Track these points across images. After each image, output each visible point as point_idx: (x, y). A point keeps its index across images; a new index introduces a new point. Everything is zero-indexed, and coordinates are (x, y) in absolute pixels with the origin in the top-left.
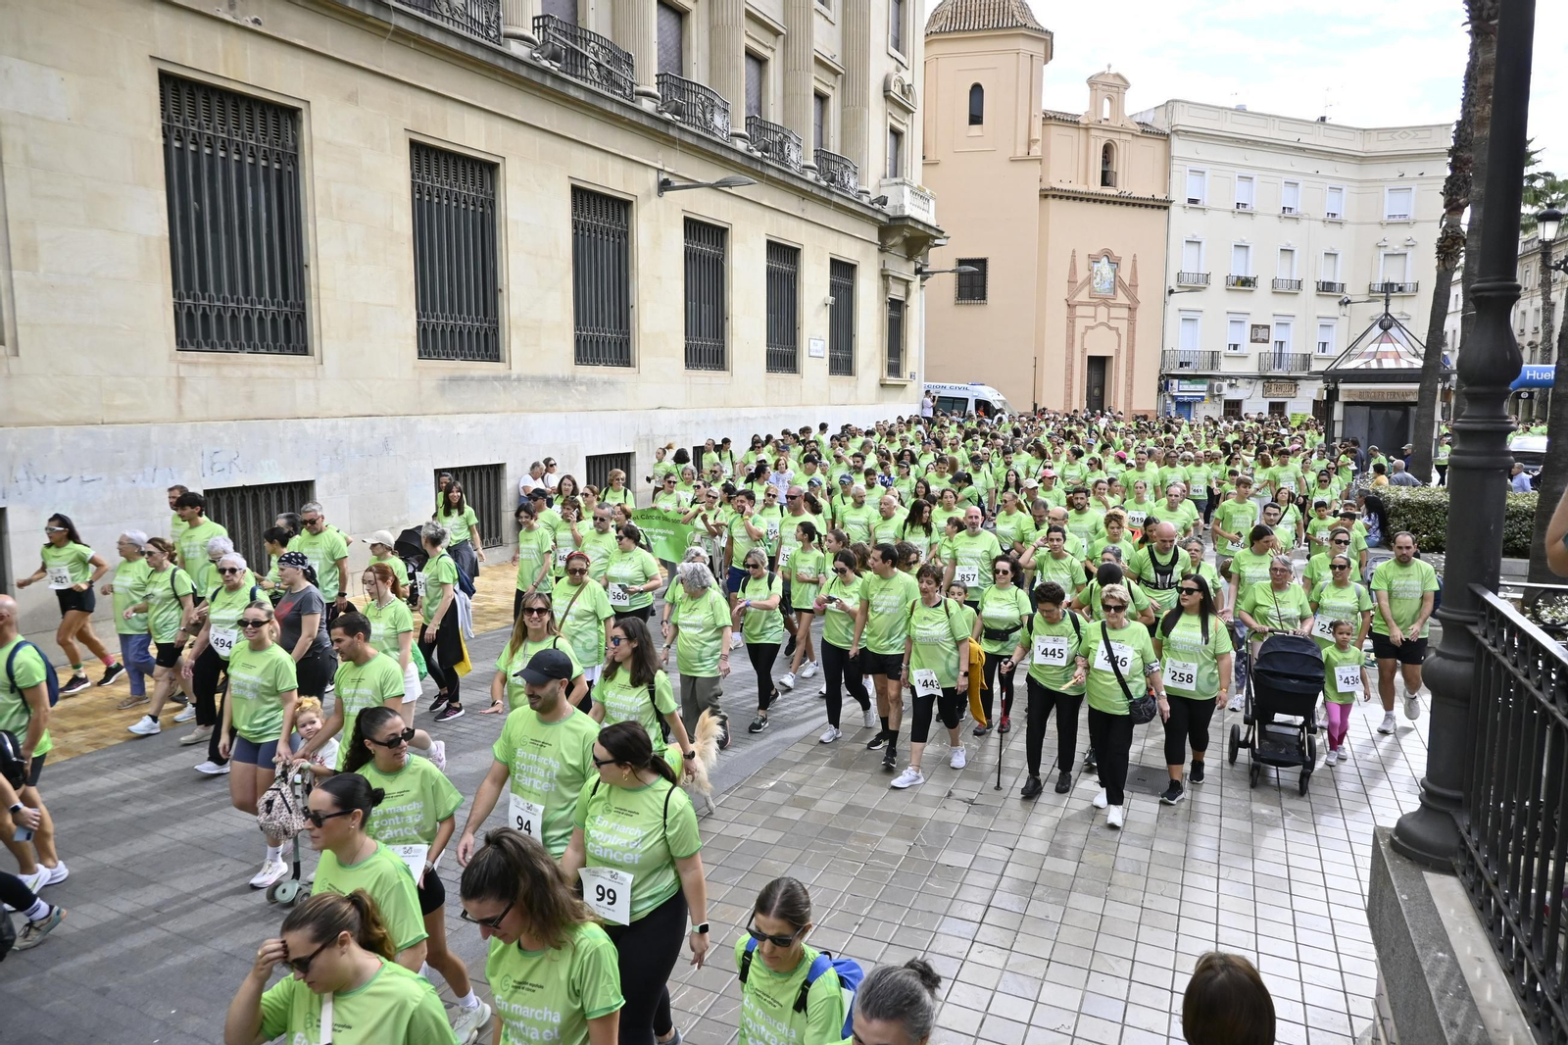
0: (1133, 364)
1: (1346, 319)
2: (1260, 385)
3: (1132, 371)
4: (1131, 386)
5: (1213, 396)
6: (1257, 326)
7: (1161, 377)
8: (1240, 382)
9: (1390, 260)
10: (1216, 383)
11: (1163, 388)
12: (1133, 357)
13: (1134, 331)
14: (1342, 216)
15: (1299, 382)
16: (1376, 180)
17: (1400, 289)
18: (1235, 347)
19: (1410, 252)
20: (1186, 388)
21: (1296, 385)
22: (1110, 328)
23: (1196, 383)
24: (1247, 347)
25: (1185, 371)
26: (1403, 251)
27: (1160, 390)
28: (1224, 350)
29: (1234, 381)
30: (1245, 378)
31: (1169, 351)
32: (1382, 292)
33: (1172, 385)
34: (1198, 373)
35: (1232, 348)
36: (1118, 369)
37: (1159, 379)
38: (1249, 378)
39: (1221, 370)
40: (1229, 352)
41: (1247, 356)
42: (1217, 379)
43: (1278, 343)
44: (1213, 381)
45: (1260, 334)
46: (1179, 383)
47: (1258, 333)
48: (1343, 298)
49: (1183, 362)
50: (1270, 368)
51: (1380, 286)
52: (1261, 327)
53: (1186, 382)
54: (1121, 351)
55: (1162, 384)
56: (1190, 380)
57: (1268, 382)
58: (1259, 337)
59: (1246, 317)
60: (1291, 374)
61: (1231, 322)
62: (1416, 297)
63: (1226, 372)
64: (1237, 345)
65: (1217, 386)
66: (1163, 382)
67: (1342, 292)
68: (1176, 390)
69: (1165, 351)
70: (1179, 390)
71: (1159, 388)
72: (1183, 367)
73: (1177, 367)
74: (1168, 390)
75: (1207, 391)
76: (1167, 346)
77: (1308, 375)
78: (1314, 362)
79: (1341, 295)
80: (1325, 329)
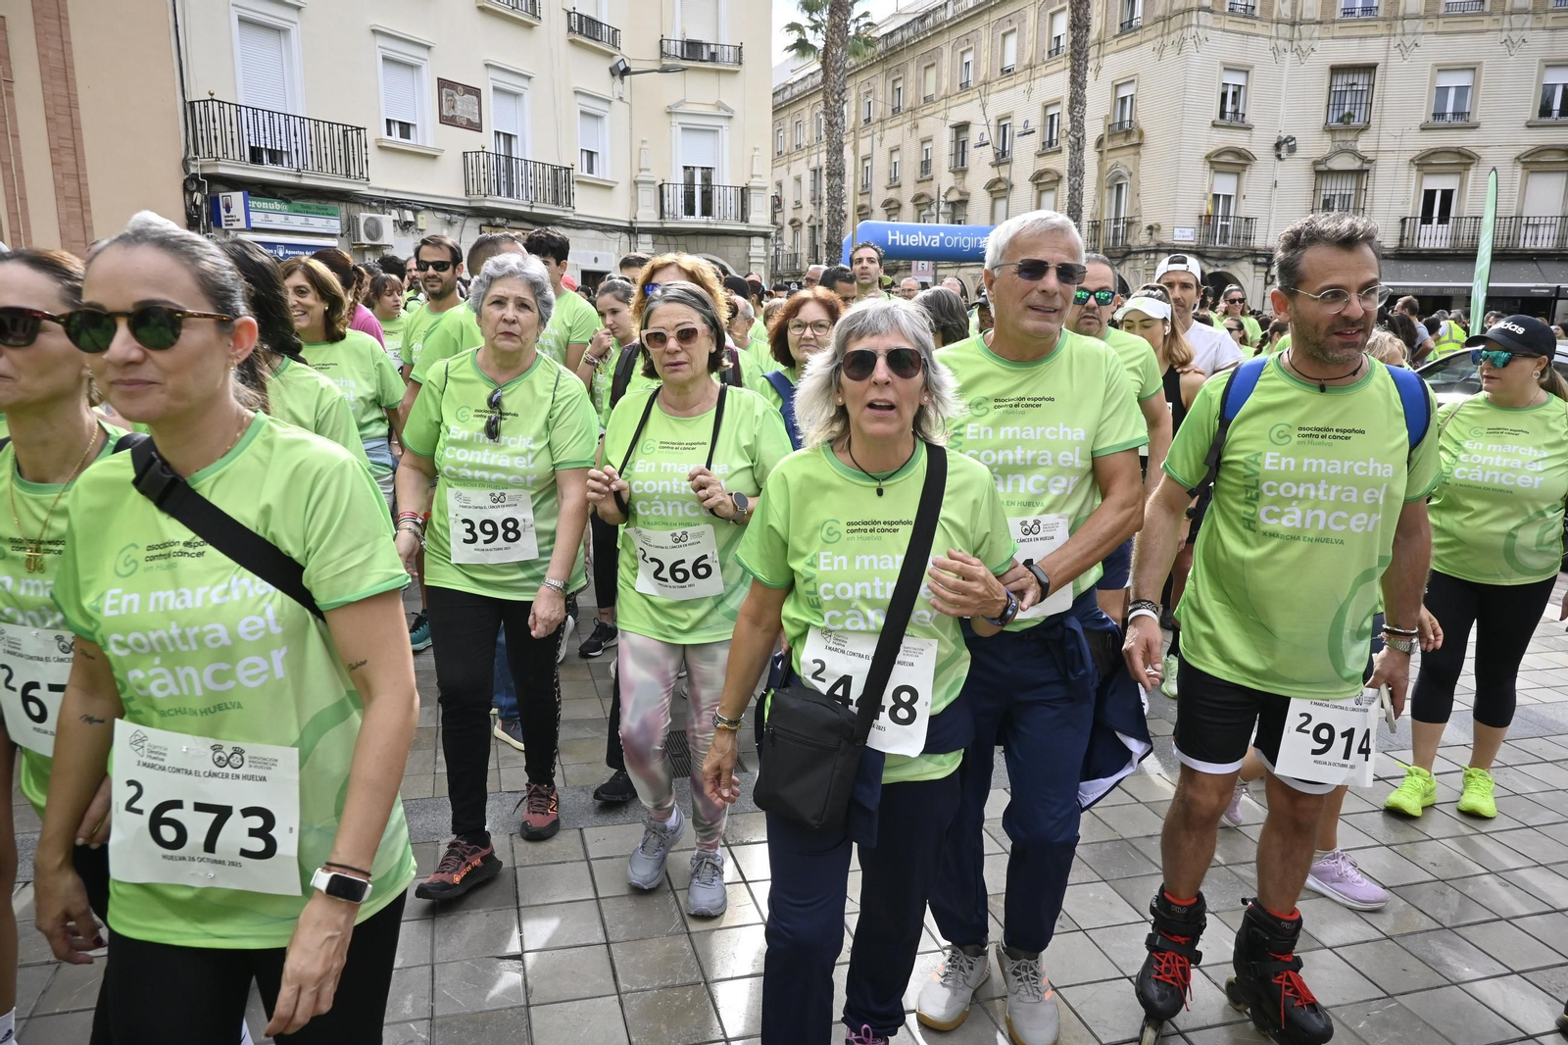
0: (75, 128)
1: (623, 106)
3: (76, 151)
4: (83, 202)
5: (359, 250)
6: (452, 85)
7: (191, 183)
8: (425, 219)
10: (363, 216)
11: (204, 215)
12: (73, 105)
17: (713, 57)
18: (405, 129)
20: (277, 221)
23: (306, 211)
24: (429, 132)
25: (267, 172)
28: (376, 132)
29: (409, 216)
30: (434, 210)
31: (206, 107)
32: (683, 59)
33: (228, 209)
34: (306, 181)
35: (396, 129)
36: (16, 136)
37: (186, 189)
38: (445, 211)
39: (372, 183)
40: (389, 138)
41: (435, 157)
42: (364, 205)
43: (502, 137)
44: (354, 209)
45: (459, 106)
46: (252, 204)
47: (455, 102)
48: (618, 59)
49: (260, 150)
50: (490, 191)
51: (679, 44)
52: (460, 88)
53: (276, 205)
54: (16, 77)
55: (198, 203)
56: (287, 202)
57: (489, 225)
58: (458, 113)
59: (422, 53)
60: (535, 210)
61: (386, 59)
62: (739, 75)
63: (386, 190)
64: (408, 125)
65: (366, 224)
66: (198, 197)
67: (615, 46)
68: (242, 224)
69: (192, 103)
70: (253, 225)
71: (189, 216)
72: (261, 162)
73: (237, 157)
74: (218, 224)
75: (342, 235)
76: (197, 93)
77: (571, 216)
78: (577, 189)
79: (612, 51)
80: (590, 122)
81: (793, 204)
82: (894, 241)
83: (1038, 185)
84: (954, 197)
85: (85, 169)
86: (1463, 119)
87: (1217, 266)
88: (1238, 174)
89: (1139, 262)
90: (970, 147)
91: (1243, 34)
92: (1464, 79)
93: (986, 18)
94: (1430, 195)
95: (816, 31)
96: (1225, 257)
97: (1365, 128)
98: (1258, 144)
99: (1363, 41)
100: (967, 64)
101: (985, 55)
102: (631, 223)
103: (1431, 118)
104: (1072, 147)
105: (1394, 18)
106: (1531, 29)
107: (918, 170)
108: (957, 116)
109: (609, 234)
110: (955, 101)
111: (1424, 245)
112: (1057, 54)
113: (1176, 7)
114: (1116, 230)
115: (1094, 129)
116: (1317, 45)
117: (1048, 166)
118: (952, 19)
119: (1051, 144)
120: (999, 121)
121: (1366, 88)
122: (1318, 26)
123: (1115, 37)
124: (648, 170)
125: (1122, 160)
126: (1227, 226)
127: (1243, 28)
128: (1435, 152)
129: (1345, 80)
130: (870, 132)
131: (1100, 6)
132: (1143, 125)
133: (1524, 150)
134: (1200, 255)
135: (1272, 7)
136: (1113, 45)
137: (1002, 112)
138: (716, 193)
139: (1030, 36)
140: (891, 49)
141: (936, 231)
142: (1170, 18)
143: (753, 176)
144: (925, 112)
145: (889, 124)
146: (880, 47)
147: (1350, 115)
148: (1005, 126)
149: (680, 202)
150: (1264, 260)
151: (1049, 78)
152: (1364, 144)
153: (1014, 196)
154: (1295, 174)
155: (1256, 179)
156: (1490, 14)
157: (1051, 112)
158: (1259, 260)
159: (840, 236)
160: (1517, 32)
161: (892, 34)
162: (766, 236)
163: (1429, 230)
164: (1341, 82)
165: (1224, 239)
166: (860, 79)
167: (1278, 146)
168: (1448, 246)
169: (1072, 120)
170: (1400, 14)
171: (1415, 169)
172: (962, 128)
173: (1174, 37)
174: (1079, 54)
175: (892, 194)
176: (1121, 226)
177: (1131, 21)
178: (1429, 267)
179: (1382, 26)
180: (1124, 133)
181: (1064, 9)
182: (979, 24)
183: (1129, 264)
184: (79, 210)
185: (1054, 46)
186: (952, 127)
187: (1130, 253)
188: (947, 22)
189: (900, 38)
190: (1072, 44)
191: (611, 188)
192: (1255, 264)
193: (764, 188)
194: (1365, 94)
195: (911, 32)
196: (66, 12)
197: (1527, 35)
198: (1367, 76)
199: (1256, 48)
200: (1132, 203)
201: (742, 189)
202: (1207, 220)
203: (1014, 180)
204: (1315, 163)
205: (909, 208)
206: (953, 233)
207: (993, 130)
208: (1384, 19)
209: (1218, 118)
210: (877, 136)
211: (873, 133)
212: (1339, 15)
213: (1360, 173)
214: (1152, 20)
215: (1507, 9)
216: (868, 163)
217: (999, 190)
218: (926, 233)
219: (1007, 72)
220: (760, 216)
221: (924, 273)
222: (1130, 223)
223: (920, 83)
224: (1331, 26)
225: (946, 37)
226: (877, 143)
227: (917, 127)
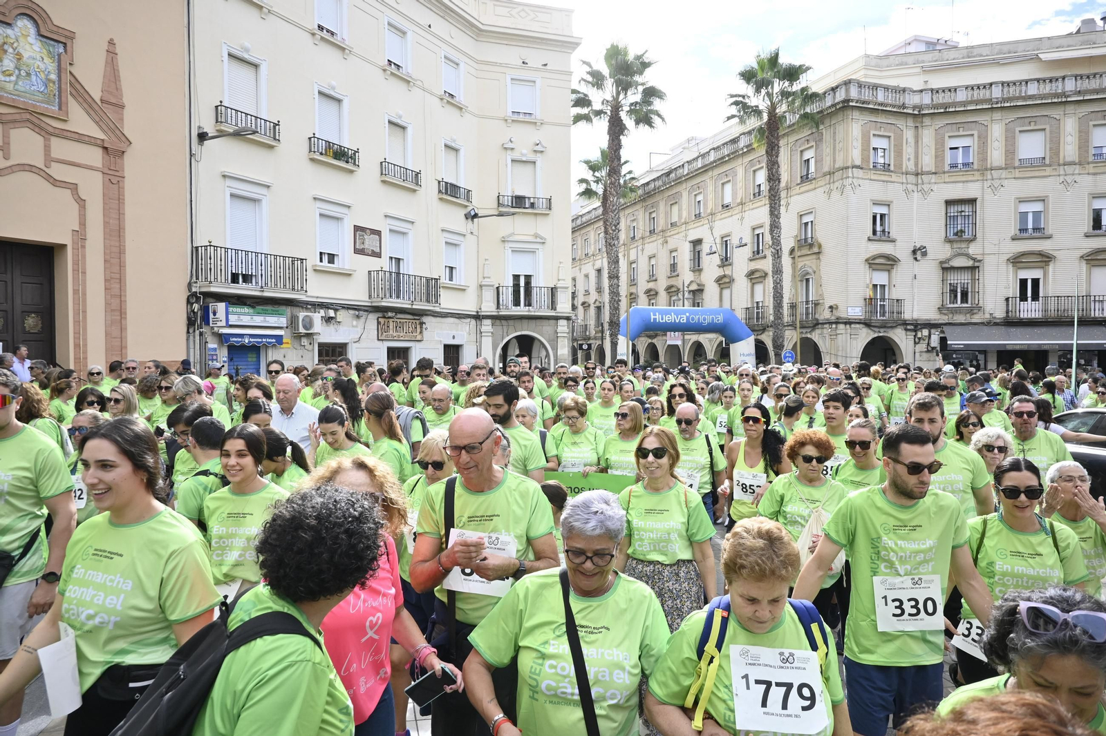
0: (122, 266)
1: (473, 238)
2: (372, 319)
3: (121, 281)
4: (122, 313)
5: (298, 337)
6: (363, 229)
7: (192, 298)
8: (342, 315)
9: (520, 168)
10: (302, 315)
11: (197, 318)
12: (121, 252)
13: (120, 200)
14: (461, 98)
15: (425, 319)
16: (494, 64)
17: (532, 205)
18: (332, 258)
19: (539, 159)
20: (246, 320)
21: (422, 324)
22: (55, 183)
23: (266, 313)
24: (347, 259)
25: (241, 289)
26: (531, 157)
27: (191, 323)
28: (313, 260)
29: (331, 313)
30: (348, 308)
31: (206, 250)
32: (512, 207)
33: (215, 314)
34: (267, 294)
35: (325, 258)
36: (84, 273)
37: (188, 302)
38: (355, 309)
39: (309, 294)
40: (321, 264)
41: (350, 275)
42: (302, 307)
43: (394, 260)
44: (296, 310)
45: (367, 242)
46: (231, 309)
47: (364, 239)
48: (469, 209)
49: (238, 274)
50: (385, 295)
51: (510, 198)
52: (368, 231)
53: (246, 310)
54: (88, 236)
55: (196, 310)
56: (253, 307)
57: (384, 317)
58: (366, 246)
59: (344, 210)
60: (414, 307)
61: (321, 215)
62: (550, 216)
63: (317, 297)
64: (334, 255)
65: (303, 320)
66: (196, 307)
67: (468, 200)
68: (223, 323)
69: (197, 248)
70: (230, 323)
71: (189, 319)
72: (238, 283)
73: (223, 281)
74: (208, 323)
75: (287, 327)
76: (200, 241)
77: (438, 309)
78: (442, 292)
79: (466, 204)
80: (451, 248)
81: (583, 292)
82: (655, 319)
83: (751, 279)
84: (694, 287)
85: (125, 291)
86: (1039, 232)
87: (880, 332)
88: (889, 271)
89: (825, 331)
90: (703, 255)
91: (884, 181)
92: (1038, 207)
93: (710, 173)
94: (1023, 283)
95: (598, 183)
96: (884, 326)
97: (974, 239)
98: (901, 250)
99: (965, 184)
100: (699, 202)
101: (711, 196)
102: (477, 312)
103: (1018, 232)
104: (773, 255)
105: (985, 169)
106: (1080, 174)
107: (669, 269)
108: (693, 236)
109: (463, 320)
110: (692, 226)
111: (1024, 315)
112: (759, 195)
113: (837, 166)
114: (807, 308)
115: (787, 243)
116: (935, 187)
117: (758, 267)
118: (687, 174)
119: (758, 253)
120: (722, 238)
121: (971, 214)
122: (934, 176)
123: (798, 184)
124: (489, 278)
125: (808, 263)
126: (884, 305)
127: (883, 178)
128: (1024, 254)
129: (956, 209)
130: (635, 245)
131: (786, 166)
132: (820, 240)
133: (1085, 252)
134: (867, 324)
135: (902, 165)
136: (797, 190)
137: (724, 232)
138: (534, 292)
139: (740, 184)
140: (648, 193)
141: (684, 312)
142: (834, 173)
143: (559, 280)
144: (672, 233)
145: (647, 240)
146: (640, 192)
147: (962, 231)
148: (726, 241)
149: (510, 297)
150: (912, 327)
151: (755, 210)
152: (973, 249)
153: (735, 286)
154: (928, 270)
155: (902, 274)
156: (1050, 165)
157: (757, 232)
158: (909, 327)
159: (618, 317)
160: (1070, 176)
161: (648, 184)
162: (568, 319)
163: (1026, 305)
164: (953, 210)
165: (883, 314)
166: (627, 211)
167: (914, 252)
168: (1040, 316)
169: (772, 238)
170: (989, 166)
171: (1011, 266)
172: (697, 242)
173: (837, 184)
174: (775, 197)
175: (651, 285)
176: (810, 306)
177: (807, 174)
178: (1028, 330)
179: (977, 176)
180: (808, 245)
181: (762, 167)
182: (706, 177)
183: (818, 331)
184: (119, 318)
185: (757, 191)
186: (690, 242)
187: (818, 324)
188: (684, 176)
189: (653, 186)
190: (770, 191)
191: (465, 290)
192: (906, 330)
193: (567, 288)
194: (971, 217)
195: (660, 183)
196: (124, 196)
197: (1077, 178)
198: (971, 206)
199: (893, 190)
200: (817, 292)
201: (552, 289)
202: (870, 302)
203: (735, 276)
204: (941, 263)
205: (663, 295)
206: (696, 313)
207: (718, 246)
208: (978, 170)
209: (872, 235)
210: (640, 248)
211: (637, 247)
212: (947, 168)
213: (973, 269)
214: (822, 174)
215: (1061, 162)
216: (634, 266)
217: (724, 282)
218: (677, 313)
219: (726, 207)
220: (564, 306)
221: (676, 339)
222: (816, 304)
223: (668, 214)
224: (942, 175)
225: (684, 186)
226: (640, 253)
227: (667, 242)
